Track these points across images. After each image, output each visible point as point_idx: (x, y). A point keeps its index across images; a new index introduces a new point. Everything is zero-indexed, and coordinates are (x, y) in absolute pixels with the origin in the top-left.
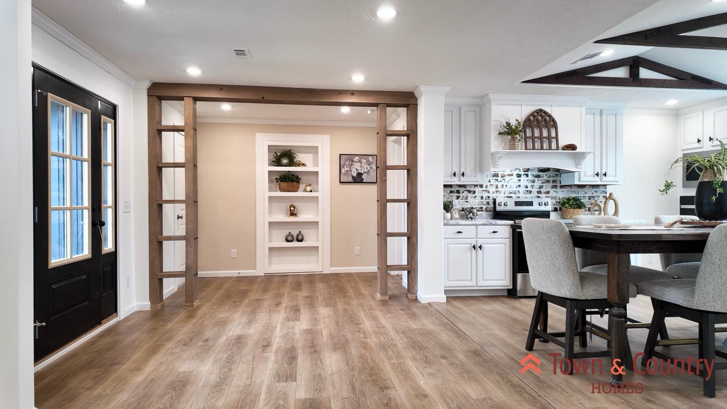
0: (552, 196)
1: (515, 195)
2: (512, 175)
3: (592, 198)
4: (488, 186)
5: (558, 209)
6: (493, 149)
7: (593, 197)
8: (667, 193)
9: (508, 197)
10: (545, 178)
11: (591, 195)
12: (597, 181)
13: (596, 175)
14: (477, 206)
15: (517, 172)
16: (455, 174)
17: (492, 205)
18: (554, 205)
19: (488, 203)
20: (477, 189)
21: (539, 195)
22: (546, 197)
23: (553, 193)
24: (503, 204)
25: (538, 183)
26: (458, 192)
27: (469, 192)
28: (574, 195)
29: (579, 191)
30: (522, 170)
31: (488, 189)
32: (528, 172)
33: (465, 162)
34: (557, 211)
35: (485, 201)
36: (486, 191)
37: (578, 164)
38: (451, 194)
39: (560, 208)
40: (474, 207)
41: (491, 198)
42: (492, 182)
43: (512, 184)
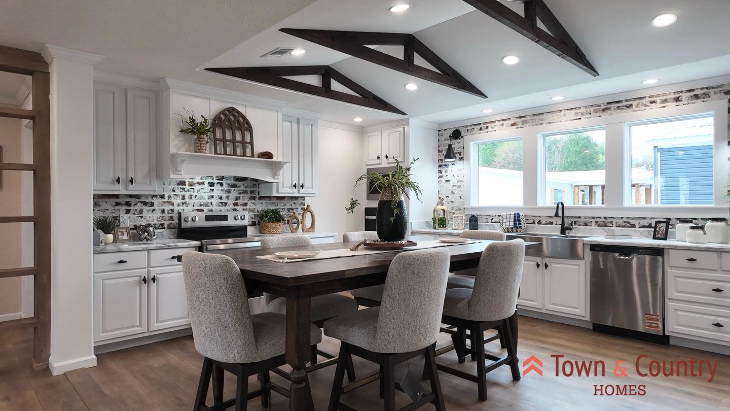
0: (250, 209)
1: (208, 208)
2: (203, 183)
3: (291, 211)
4: (172, 196)
5: (257, 223)
6: (173, 150)
7: (292, 209)
8: (352, 211)
9: (198, 210)
10: (242, 188)
11: (290, 207)
12: (295, 193)
13: (294, 186)
14: (155, 222)
15: (210, 180)
16: (118, 181)
17: (176, 221)
18: (252, 218)
19: (171, 218)
20: (156, 201)
21: (236, 207)
22: (244, 209)
23: (250, 206)
24: (190, 219)
25: (234, 194)
26: (128, 204)
27: (145, 203)
28: (272, 208)
29: (277, 203)
30: (215, 178)
31: (172, 200)
32: (222, 180)
33: (135, 164)
34: (256, 225)
35: (167, 215)
36: (168, 202)
37: (275, 175)
38: (117, 208)
39: (259, 221)
40: (152, 223)
41: (176, 212)
42: (177, 192)
43: (203, 194)
